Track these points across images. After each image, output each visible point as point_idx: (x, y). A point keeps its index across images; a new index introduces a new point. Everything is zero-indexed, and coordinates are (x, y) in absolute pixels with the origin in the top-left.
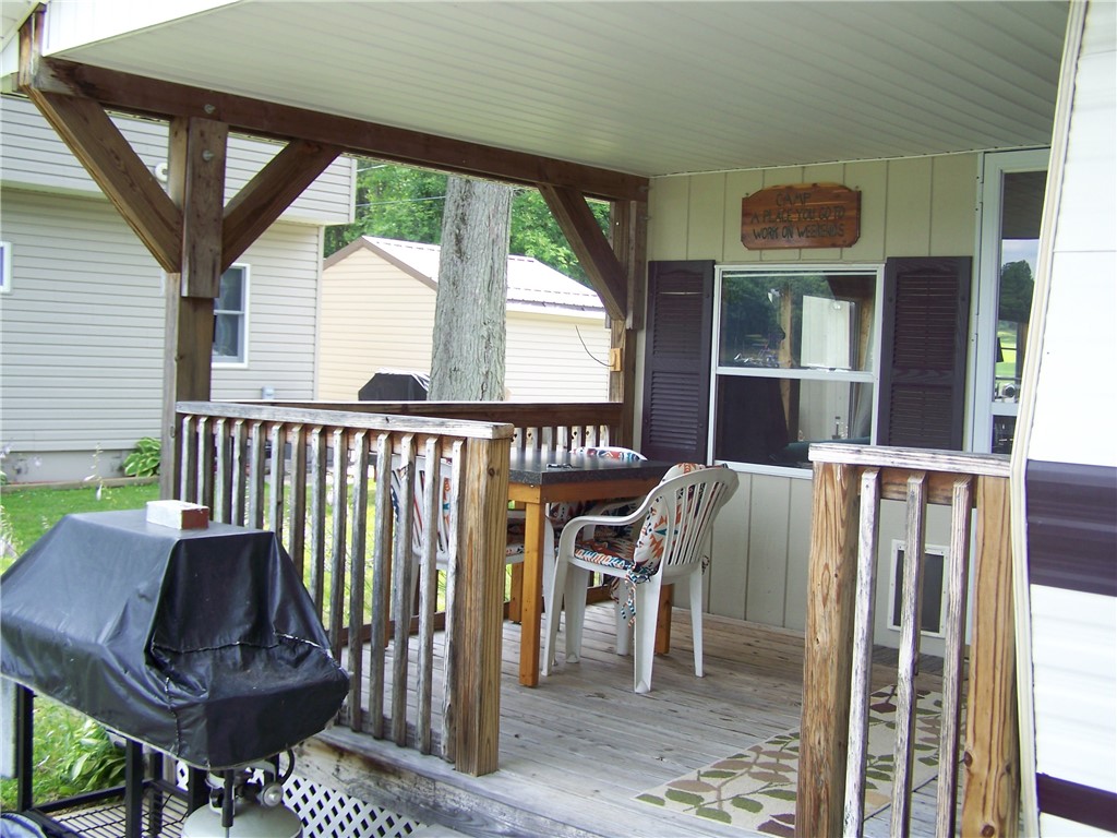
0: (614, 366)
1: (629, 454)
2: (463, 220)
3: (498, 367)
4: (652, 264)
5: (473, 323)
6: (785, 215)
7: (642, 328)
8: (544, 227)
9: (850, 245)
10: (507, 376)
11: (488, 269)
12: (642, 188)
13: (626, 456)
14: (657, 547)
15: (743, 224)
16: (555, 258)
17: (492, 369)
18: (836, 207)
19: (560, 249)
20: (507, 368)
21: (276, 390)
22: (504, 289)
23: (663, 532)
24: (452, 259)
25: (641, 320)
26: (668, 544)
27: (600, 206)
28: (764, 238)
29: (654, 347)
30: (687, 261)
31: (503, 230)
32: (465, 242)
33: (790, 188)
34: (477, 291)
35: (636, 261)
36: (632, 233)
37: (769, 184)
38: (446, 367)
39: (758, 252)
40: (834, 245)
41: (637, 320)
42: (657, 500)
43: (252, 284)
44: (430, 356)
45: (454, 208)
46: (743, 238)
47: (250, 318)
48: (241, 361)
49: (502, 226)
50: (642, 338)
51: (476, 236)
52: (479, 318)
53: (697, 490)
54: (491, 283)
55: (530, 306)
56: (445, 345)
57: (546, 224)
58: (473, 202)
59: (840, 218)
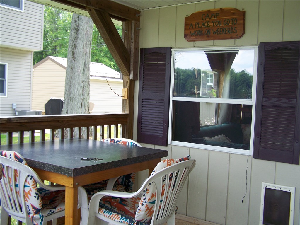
0: (124, 96)
1: (131, 143)
2: (75, 47)
3: (87, 97)
4: (142, 50)
5: (78, 82)
6: (206, 24)
7: (137, 79)
8: (108, 57)
9: (239, 38)
10: (90, 99)
11: (83, 64)
12: (137, 15)
13: (130, 144)
14: (149, 211)
15: (185, 29)
16: (110, 65)
17: (85, 98)
18: (232, 19)
19: (111, 63)
20: (90, 97)
21: (17, 104)
22: (89, 71)
23: (153, 202)
24: (71, 60)
25: (137, 75)
26: (156, 209)
27: (118, 24)
28: (196, 36)
29: (143, 88)
30: (158, 48)
31: (89, 51)
32: (76, 54)
33: (209, 11)
34: (80, 71)
35: (134, 48)
36: (133, 35)
37: (198, 10)
38: (69, 97)
39: (193, 42)
40: (231, 38)
41: (135, 75)
42: (150, 184)
43: (9, 70)
44: (64, 93)
45: (72, 43)
46: (186, 36)
47: (8, 81)
48: (5, 95)
49: (88, 49)
50: (137, 84)
51: (79, 53)
52: (80, 80)
53: (174, 175)
54: (84, 68)
55: (101, 78)
56: (69, 89)
57: (108, 56)
58: (78, 41)
59: (235, 24)
